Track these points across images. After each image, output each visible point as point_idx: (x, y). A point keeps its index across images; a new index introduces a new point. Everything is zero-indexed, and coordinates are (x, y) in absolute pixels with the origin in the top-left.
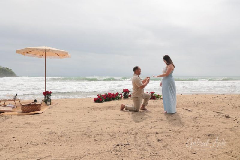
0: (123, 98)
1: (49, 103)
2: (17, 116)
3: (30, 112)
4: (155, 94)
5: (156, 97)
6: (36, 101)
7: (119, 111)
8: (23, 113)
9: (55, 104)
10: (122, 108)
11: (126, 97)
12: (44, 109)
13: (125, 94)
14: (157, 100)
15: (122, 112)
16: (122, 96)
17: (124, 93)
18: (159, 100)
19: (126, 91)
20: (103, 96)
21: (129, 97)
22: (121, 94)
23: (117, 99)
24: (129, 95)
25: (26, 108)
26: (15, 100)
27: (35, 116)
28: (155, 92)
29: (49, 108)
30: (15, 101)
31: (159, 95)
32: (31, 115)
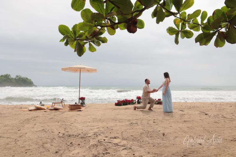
1: (84, 106)
4: (161, 100)
6: (76, 103)
7: (133, 111)
10: (135, 108)
11: (139, 103)
15: (135, 111)
16: (136, 102)
20: (122, 101)
23: (132, 104)
25: (73, 107)
27: (79, 112)
30: (62, 103)
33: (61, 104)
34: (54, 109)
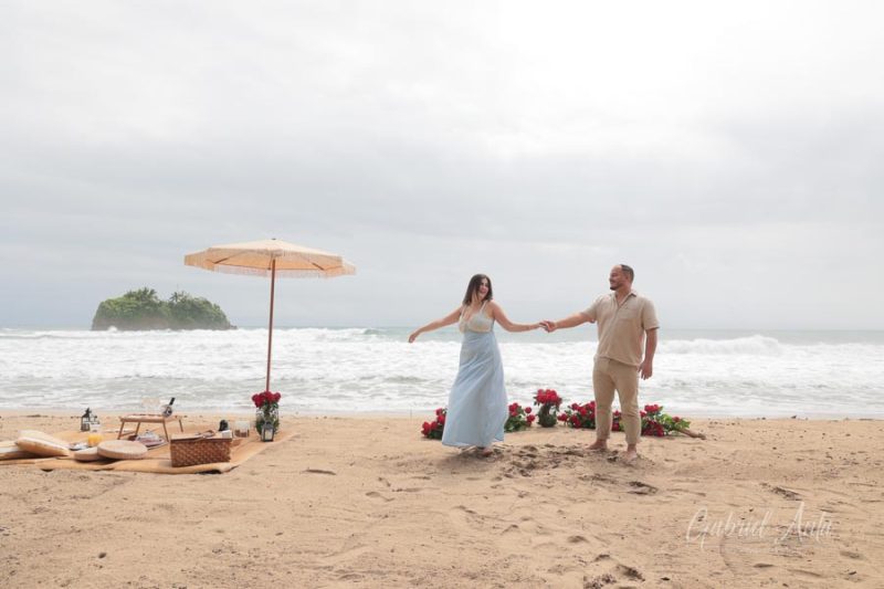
0: (535, 423)
1: (268, 435)
2: (153, 475)
3: (196, 464)
4: (662, 413)
5: (665, 426)
6: (224, 425)
8: (174, 466)
9: (289, 437)
11: (547, 422)
12: (245, 457)
13: (544, 411)
14: (669, 437)
16: (531, 419)
17: (541, 405)
18: (677, 440)
19: (548, 399)
21: (562, 423)
22: (529, 410)
23: (511, 428)
24: (559, 414)
25: (183, 451)
26: (166, 419)
27: (204, 481)
28: (662, 407)
29: (263, 453)
30: (164, 422)
31: (677, 419)
32: (192, 477)
33: (161, 425)
34: (98, 454)
